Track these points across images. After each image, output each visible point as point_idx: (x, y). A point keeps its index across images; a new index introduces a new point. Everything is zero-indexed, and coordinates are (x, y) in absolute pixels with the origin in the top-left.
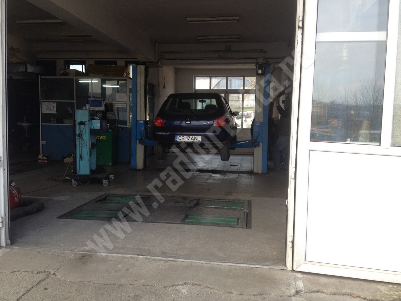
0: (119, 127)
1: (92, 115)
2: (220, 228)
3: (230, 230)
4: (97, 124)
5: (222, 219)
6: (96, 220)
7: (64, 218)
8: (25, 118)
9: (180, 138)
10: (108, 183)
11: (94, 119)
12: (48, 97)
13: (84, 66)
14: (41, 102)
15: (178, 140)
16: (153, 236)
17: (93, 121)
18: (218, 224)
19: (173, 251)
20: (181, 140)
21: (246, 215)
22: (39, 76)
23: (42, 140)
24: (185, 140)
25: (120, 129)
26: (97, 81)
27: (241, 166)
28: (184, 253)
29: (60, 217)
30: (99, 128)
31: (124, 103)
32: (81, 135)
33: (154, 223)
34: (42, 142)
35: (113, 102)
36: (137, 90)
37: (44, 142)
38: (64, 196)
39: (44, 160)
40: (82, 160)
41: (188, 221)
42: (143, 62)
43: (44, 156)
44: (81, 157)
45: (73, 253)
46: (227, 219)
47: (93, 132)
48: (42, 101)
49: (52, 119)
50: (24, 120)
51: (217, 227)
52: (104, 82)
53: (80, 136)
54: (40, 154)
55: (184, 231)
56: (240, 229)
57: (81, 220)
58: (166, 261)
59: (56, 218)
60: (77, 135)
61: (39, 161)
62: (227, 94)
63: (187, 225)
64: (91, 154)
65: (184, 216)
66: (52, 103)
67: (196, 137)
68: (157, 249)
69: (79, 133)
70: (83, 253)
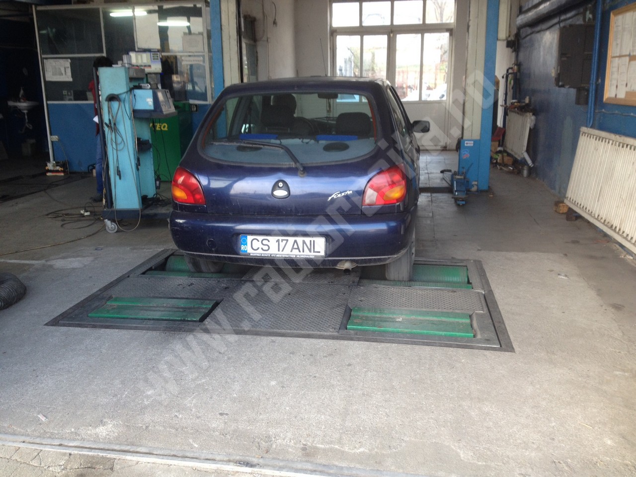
0: (190, 105)
1: (136, 81)
4: (145, 100)
8: (22, 91)
11: (141, 88)
12: (55, 47)
14: (42, 59)
17: (138, 92)
22: (33, 6)
23: (51, 134)
25: (195, 109)
26: (143, 13)
30: (152, 108)
31: (199, 56)
32: (115, 124)
34: (51, 138)
35: (177, 54)
36: (221, 26)
37: (55, 138)
39: (57, 171)
43: (57, 164)
44: (119, 173)
47: (138, 115)
48: (43, 56)
49: (65, 92)
50: (20, 96)
53: (113, 127)
54: (49, 160)
60: (106, 124)
61: (49, 174)
62: (392, 35)
64: (138, 164)
66: (61, 61)
69: (110, 120)
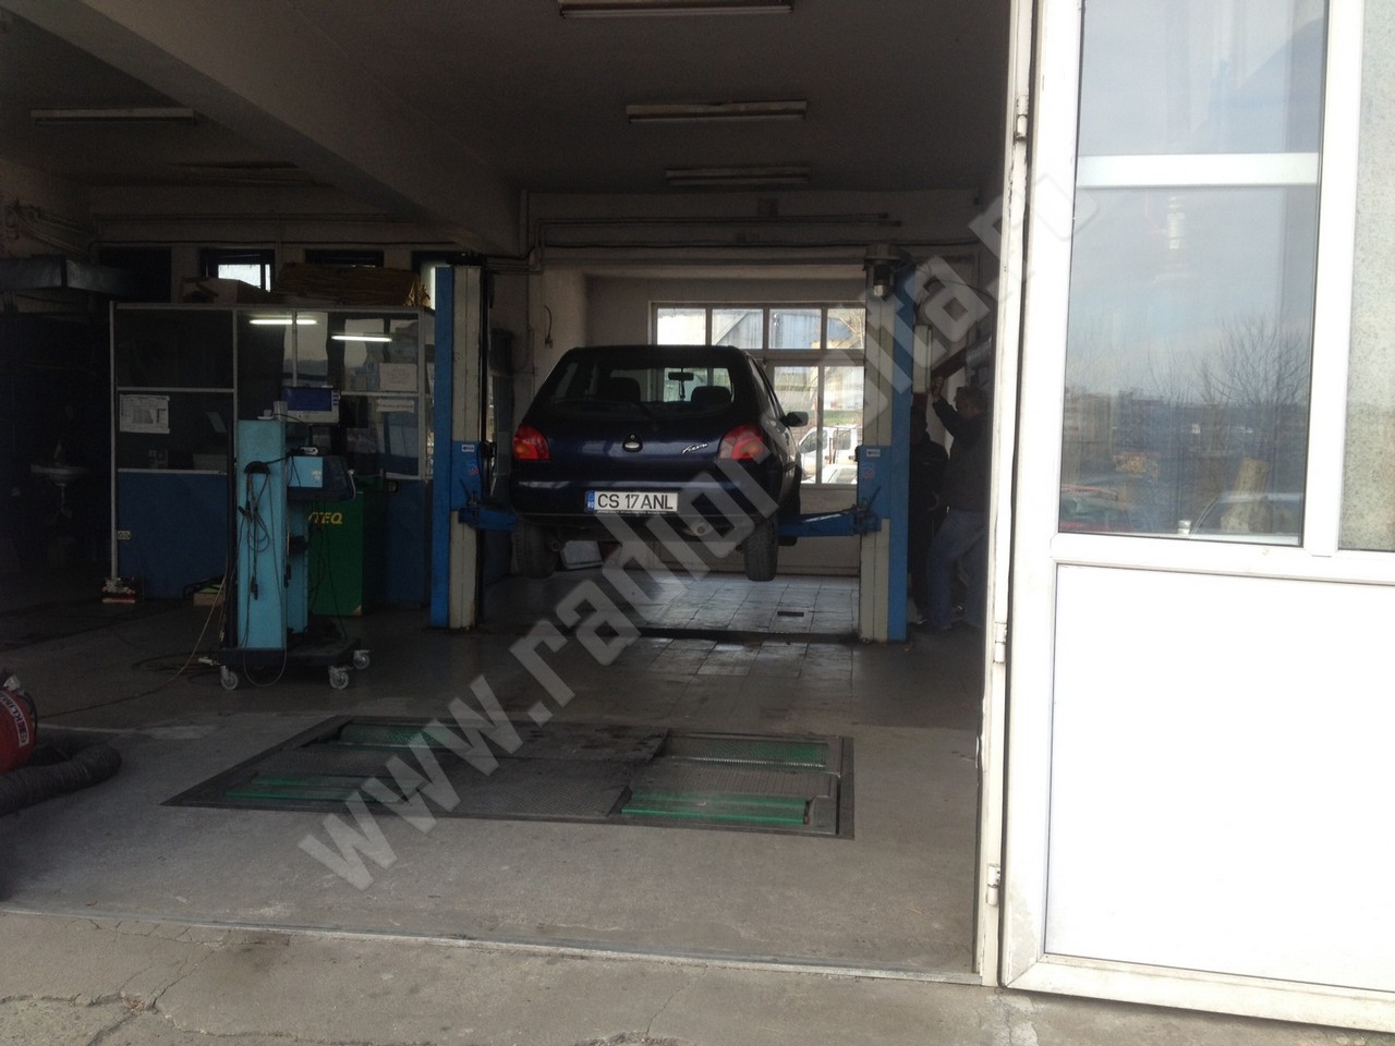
0: (388, 481)
1: (296, 441)
2: (745, 838)
3: (778, 842)
4: (311, 471)
5: (749, 804)
6: (303, 810)
7: (191, 805)
8: (59, 448)
9: (604, 501)
10: (347, 678)
11: (302, 454)
12: (141, 377)
13: (268, 267)
14: (117, 394)
15: (597, 507)
16: (506, 868)
17: (298, 459)
18: (737, 822)
19: (576, 922)
20: (608, 508)
21: (834, 786)
22: (111, 302)
23: (118, 528)
24: (623, 506)
25: (394, 488)
26: (313, 322)
27: (816, 616)
28: (616, 928)
29: (178, 801)
30: (320, 485)
31: (409, 398)
32: (256, 509)
33: (509, 822)
34: (117, 535)
35: (369, 394)
36: (453, 353)
37: (126, 534)
38: (192, 723)
39: (125, 596)
40: (256, 598)
41: (631, 813)
42: (476, 255)
43: (125, 582)
44: (254, 588)
45: (222, 931)
46: (768, 804)
47: (297, 498)
48: (120, 389)
49: (152, 453)
50: (55, 457)
51: (732, 835)
52: (336, 324)
53: (253, 514)
54: (110, 578)
55: (616, 850)
56: (814, 840)
57: (250, 812)
58: (553, 959)
59: (163, 804)
60: (240, 508)
61: (106, 601)
62: (765, 366)
63: (625, 827)
64: (287, 577)
65: (617, 793)
66: (153, 399)
67: (659, 495)
68: (522, 915)
69: (248, 503)
70: (254, 932)
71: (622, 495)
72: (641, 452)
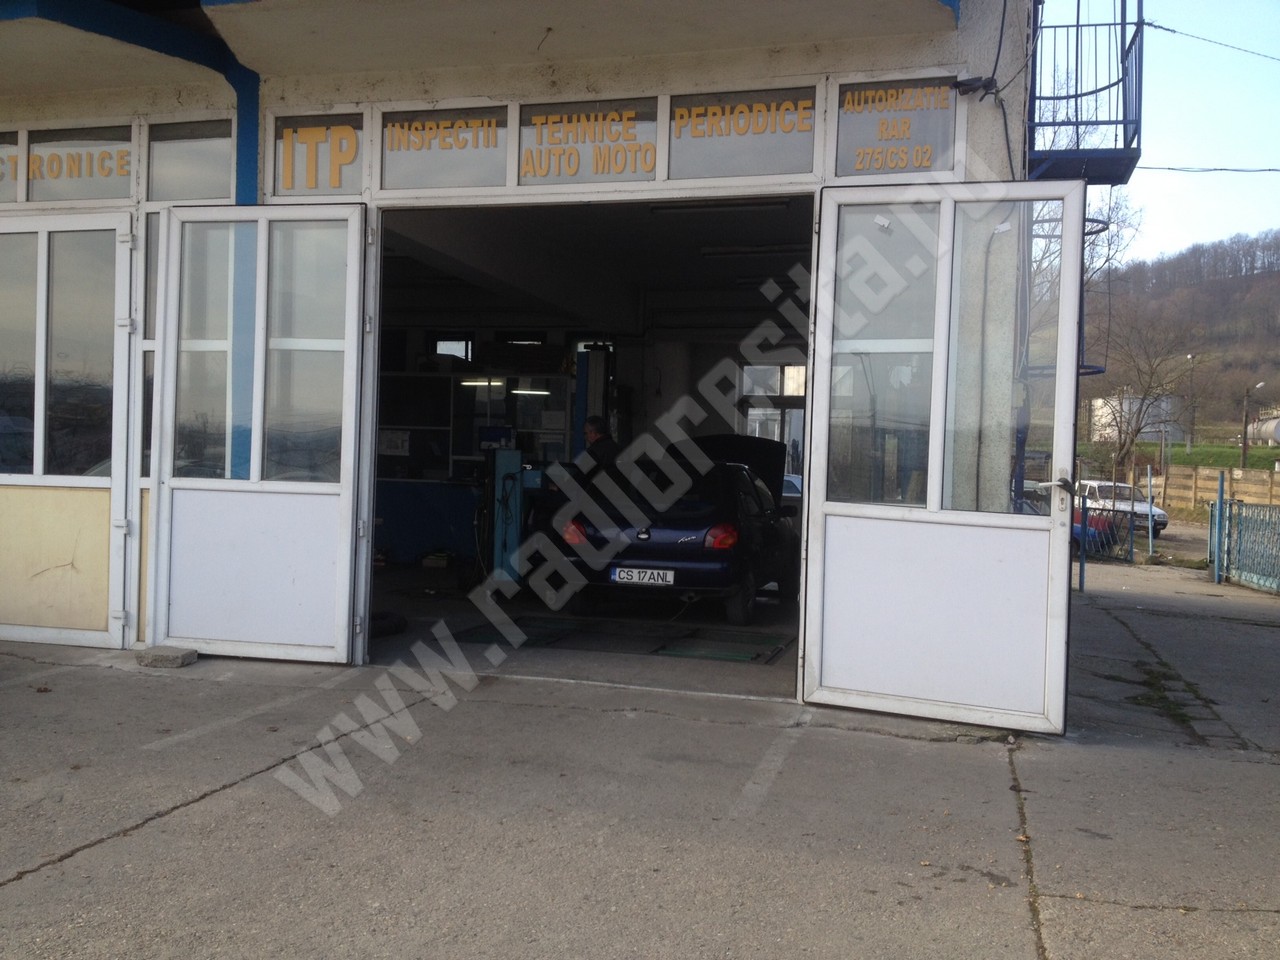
9: (623, 575)
13: (470, 343)
15: (617, 579)
20: (625, 580)
24: (635, 579)
26: (500, 384)
31: (560, 434)
35: (534, 431)
36: (588, 406)
49: (398, 468)
52: (512, 384)
66: (400, 433)
67: (661, 572)
71: (636, 571)
72: (650, 541)
